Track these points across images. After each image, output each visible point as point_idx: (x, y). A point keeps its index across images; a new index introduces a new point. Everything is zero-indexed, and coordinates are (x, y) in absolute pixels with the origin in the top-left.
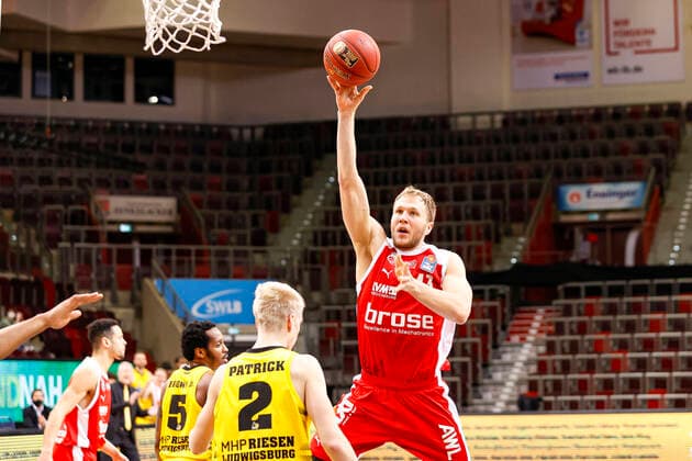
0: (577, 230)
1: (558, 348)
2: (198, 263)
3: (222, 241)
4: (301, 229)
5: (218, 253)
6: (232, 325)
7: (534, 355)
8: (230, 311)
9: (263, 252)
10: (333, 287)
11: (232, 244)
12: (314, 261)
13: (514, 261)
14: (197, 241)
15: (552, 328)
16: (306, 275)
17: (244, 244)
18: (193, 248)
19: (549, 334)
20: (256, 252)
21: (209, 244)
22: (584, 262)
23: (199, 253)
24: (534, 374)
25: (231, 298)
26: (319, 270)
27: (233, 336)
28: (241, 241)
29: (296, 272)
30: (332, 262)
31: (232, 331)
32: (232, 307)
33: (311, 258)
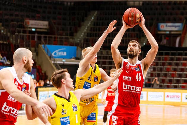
0: (163, 36)
1: (157, 70)
2: (55, 40)
3: (61, 35)
4: (84, 32)
5: (60, 38)
6: (64, 59)
7: (150, 71)
8: (63, 55)
9: (72, 38)
11: (63, 35)
12: (87, 41)
13: (144, 44)
14: (54, 34)
15: (155, 64)
16: (85, 45)
18: (53, 36)
19: (154, 65)
20: (71, 38)
21: (57, 35)
22: (164, 45)
23: (55, 38)
24: (150, 77)
25: (64, 51)
27: (64, 62)
28: (67, 35)
29: (82, 44)
30: (92, 42)
31: (64, 60)
32: (64, 54)
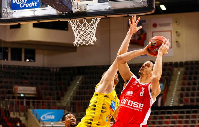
2: (43, 105)
3: (48, 99)
4: (70, 96)
5: (48, 102)
9: (59, 102)
10: (79, 112)
11: (51, 100)
12: (74, 104)
14: (42, 99)
16: (72, 109)
17: (55, 100)
18: (41, 101)
21: (45, 100)
23: (43, 102)
25: (52, 114)
26: (75, 107)
27: (52, 125)
29: (69, 108)
30: (79, 105)
31: (52, 123)
32: (52, 117)
33: (73, 104)
